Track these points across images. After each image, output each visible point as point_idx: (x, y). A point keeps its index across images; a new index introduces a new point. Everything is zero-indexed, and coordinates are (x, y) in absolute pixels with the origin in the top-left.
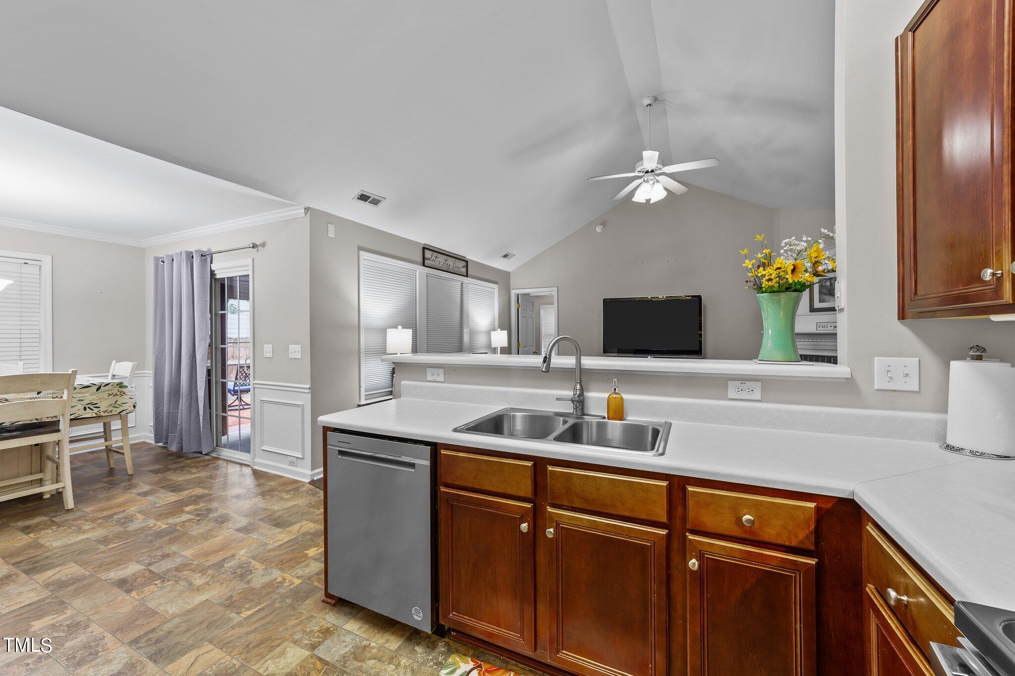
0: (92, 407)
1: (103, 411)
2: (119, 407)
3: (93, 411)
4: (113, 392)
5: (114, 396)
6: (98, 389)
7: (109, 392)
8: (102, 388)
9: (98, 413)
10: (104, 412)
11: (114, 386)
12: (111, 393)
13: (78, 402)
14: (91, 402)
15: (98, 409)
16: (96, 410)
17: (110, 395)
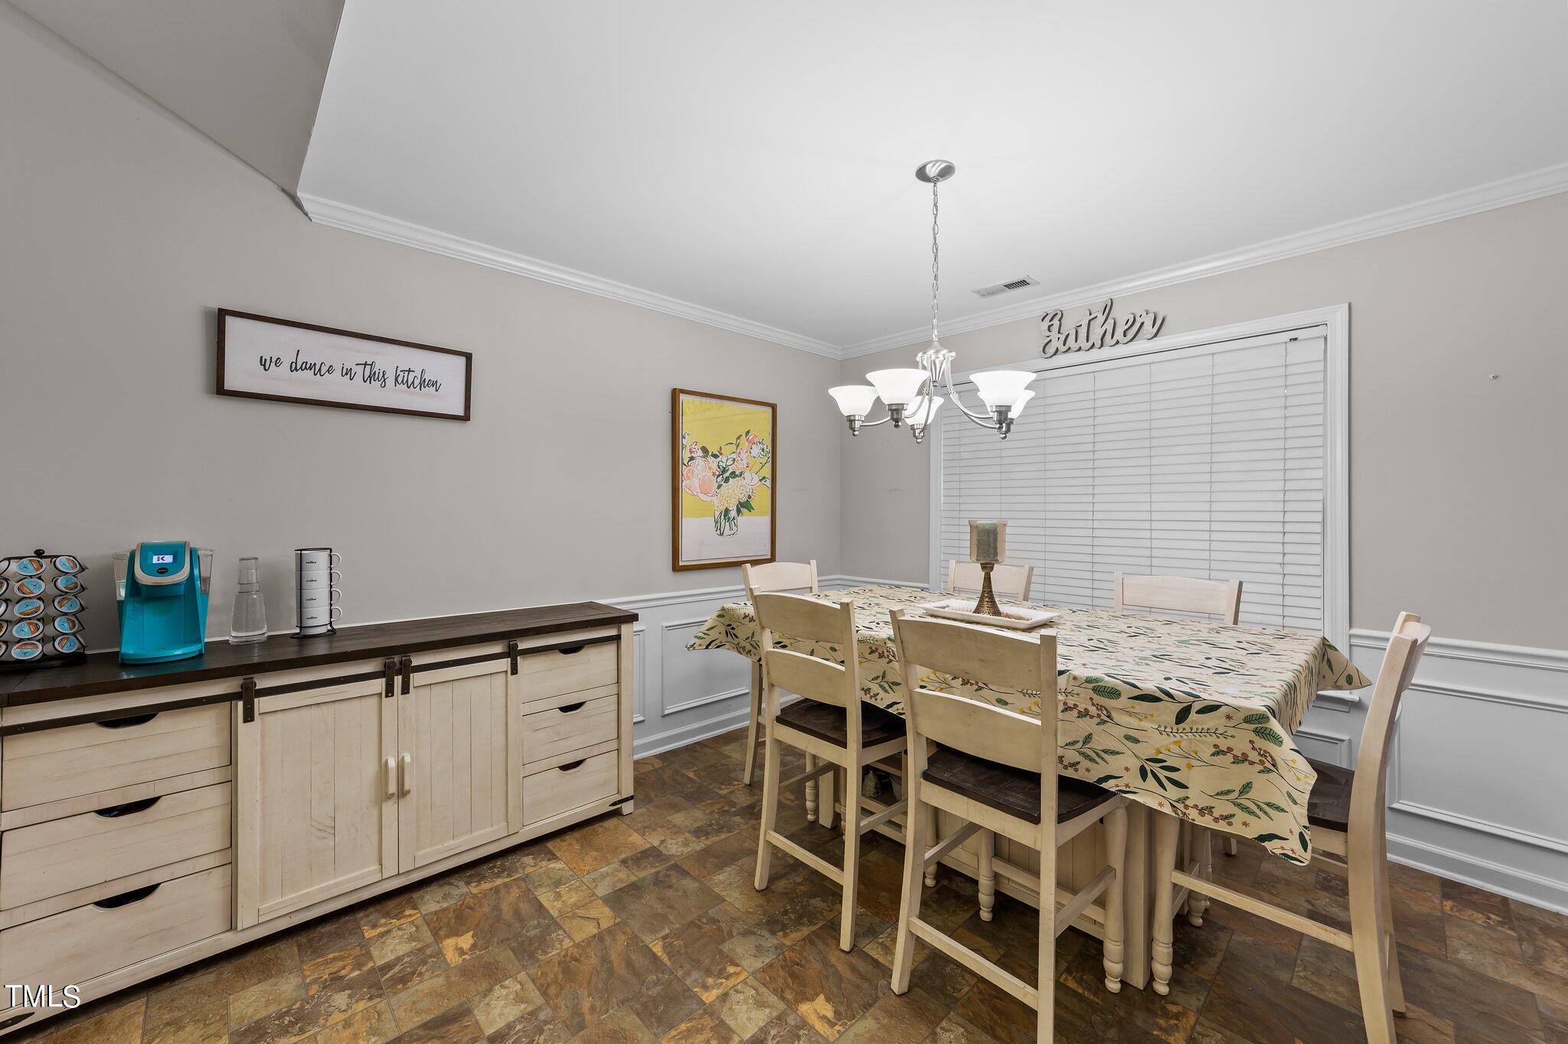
0: (1162, 774)
1: (1196, 806)
2: (1257, 811)
3: (1161, 791)
4: (1230, 742)
5: (1237, 760)
6: (1182, 716)
7: (1214, 740)
8: (1193, 716)
9: (1180, 806)
10: (1202, 812)
11: (1231, 723)
12: (1223, 744)
13: (1124, 741)
14: (1160, 757)
15: (1181, 793)
16: (1173, 793)
17: (1219, 752)
